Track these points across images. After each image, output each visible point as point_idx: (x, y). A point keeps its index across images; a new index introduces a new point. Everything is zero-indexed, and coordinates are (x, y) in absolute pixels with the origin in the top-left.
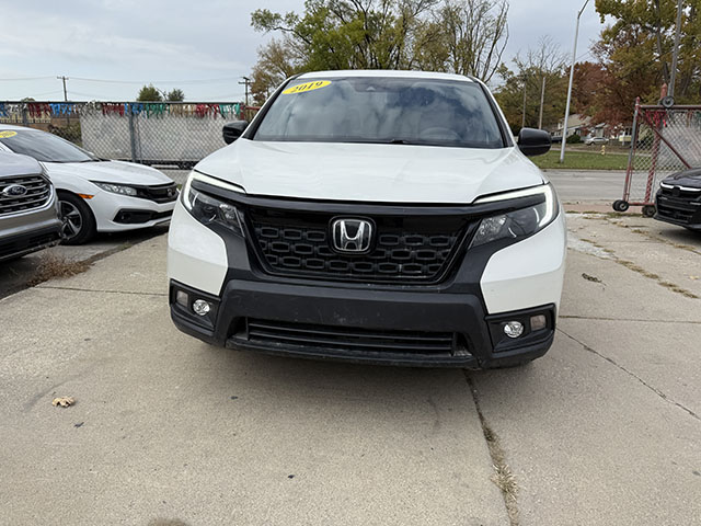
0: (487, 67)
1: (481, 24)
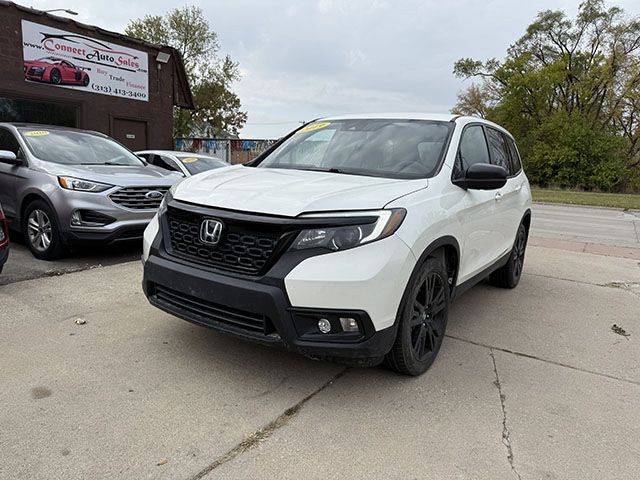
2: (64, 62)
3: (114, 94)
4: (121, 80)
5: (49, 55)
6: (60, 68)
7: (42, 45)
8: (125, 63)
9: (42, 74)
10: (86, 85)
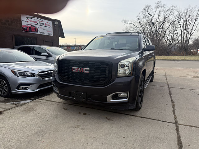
0: (192, 30)
1: (190, 17)
2: (32, 25)
3: (44, 34)
4: (46, 30)
5: (28, 24)
6: (31, 27)
7: (26, 21)
8: (47, 25)
9: (27, 29)
10: (37, 32)
